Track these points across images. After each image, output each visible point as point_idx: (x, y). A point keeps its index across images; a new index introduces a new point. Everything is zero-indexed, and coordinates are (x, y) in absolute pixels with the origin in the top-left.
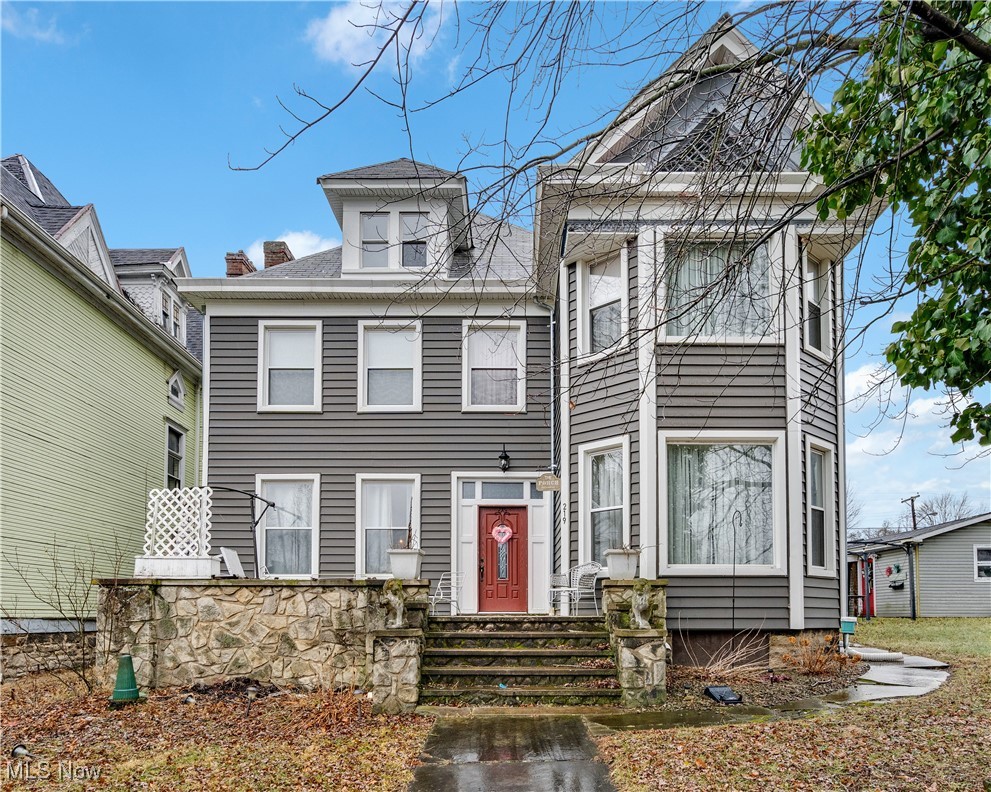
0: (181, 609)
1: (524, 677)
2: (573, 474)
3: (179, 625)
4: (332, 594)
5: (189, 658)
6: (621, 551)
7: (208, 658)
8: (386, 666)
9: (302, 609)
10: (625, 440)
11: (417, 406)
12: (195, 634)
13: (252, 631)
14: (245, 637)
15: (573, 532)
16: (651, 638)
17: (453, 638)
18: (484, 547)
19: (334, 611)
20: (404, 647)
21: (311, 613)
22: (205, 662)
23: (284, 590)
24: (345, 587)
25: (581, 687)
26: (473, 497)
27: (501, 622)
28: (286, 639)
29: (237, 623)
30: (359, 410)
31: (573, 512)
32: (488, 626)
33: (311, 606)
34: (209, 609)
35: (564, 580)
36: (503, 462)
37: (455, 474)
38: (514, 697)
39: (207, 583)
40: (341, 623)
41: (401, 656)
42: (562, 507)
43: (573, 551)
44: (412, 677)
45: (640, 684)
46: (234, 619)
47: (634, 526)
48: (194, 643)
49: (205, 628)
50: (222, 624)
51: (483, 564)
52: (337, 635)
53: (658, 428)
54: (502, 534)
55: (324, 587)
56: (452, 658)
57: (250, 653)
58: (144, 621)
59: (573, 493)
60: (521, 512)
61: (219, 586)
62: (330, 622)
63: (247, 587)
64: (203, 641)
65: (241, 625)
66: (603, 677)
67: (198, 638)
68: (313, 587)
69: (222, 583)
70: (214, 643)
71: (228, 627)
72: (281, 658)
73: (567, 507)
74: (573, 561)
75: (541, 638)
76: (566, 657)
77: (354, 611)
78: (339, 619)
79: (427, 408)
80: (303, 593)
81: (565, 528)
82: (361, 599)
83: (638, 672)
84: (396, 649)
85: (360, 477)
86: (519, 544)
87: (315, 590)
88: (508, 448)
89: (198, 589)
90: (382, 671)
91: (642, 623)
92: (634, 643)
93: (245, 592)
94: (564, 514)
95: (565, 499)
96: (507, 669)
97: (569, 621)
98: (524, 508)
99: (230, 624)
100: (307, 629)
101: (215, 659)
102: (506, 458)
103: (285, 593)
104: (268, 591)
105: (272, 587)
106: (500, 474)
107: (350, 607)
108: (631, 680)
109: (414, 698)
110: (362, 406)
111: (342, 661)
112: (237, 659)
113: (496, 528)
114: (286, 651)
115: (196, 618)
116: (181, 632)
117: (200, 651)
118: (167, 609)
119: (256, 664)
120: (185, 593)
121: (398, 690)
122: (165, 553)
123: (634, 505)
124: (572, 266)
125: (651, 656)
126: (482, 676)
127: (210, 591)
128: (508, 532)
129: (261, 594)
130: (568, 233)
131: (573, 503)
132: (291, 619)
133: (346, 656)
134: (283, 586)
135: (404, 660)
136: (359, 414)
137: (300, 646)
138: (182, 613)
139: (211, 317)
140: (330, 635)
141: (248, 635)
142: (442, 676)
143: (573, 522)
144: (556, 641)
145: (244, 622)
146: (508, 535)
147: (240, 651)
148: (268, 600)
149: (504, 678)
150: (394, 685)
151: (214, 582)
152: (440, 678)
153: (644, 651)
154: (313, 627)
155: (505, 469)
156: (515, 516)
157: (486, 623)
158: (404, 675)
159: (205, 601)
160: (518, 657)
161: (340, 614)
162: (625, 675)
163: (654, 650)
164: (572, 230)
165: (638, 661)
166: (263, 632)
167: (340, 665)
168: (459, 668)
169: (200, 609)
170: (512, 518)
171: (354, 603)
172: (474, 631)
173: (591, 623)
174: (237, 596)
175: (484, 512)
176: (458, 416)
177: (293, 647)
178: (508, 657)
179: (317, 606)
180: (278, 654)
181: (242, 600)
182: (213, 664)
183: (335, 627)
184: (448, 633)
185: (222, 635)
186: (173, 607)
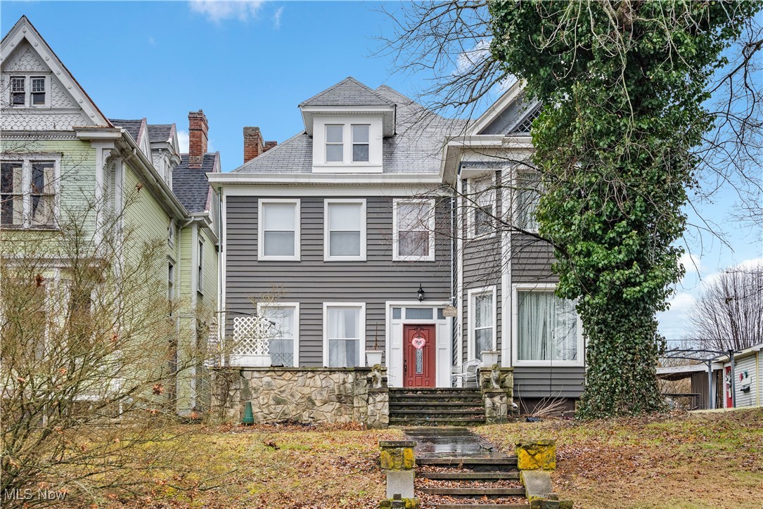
0: (254, 383)
1: (439, 414)
2: (465, 306)
3: (253, 392)
4: (335, 375)
5: (258, 410)
6: (489, 352)
7: (269, 410)
8: (374, 406)
9: (319, 383)
10: (493, 288)
11: (363, 257)
12: (261, 397)
13: (292, 395)
14: (288, 399)
15: (464, 341)
16: (500, 393)
17: (401, 398)
18: (406, 351)
19: (336, 384)
20: (382, 397)
21: (324, 386)
22: (267, 412)
23: (309, 373)
24: (341, 371)
25: (467, 419)
26: (400, 318)
27: (425, 391)
28: (310, 400)
29: (284, 391)
30: (325, 260)
31: (465, 330)
32: (419, 392)
33: (324, 382)
34: (269, 384)
35: (459, 370)
36: (420, 295)
37: (388, 303)
38: (435, 422)
39: (268, 369)
40: (340, 391)
41: (381, 401)
42: (458, 326)
43: (464, 353)
44: (386, 411)
45: (495, 415)
46: (282, 389)
47: (499, 338)
48: (261, 402)
49: (267, 394)
50: (276, 392)
51: (407, 363)
52: (337, 398)
53: (512, 282)
54: (419, 343)
55: (330, 371)
56: (402, 406)
57: (291, 407)
58: (236, 389)
59: (465, 318)
60: (431, 328)
61: (274, 371)
62: (334, 390)
63: (289, 371)
64: (266, 401)
65: (287, 391)
66: (478, 414)
67: (263, 399)
68: (324, 371)
69: (276, 369)
70: (272, 402)
71: (279, 393)
72: (307, 410)
73: (461, 327)
74: (464, 359)
75: (447, 398)
76: (460, 406)
77: (346, 385)
78: (339, 389)
79: (370, 258)
80: (319, 375)
81: (459, 339)
82: (351, 377)
83: (493, 409)
84: (379, 398)
85: (325, 304)
86: (430, 350)
87: (326, 373)
88: (423, 285)
89: (263, 373)
90: (372, 408)
91: (496, 386)
92: (492, 395)
93: (288, 374)
94: (459, 331)
95: (460, 321)
96: (431, 411)
97: (461, 390)
98: (433, 325)
99: (280, 391)
100: (321, 394)
101: (272, 410)
102: (422, 292)
103: (310, 374)
104: (301, 374)
105: (302, 371)
106: (418, 303)
107: (344, 382)
108: (490, 413)
109: (387, 422)
110: (327, 257)
111: (340, 411)
112: (284, 411)
113: (415, 339)
114: (310, 406)
115: (262, 388)
116: (254, 396)
117: (264, 406)
118: (246, 383)
119: (294, 413)
120: (256, 374)
121: (379, 418)
122: (245, 353)
123: (499, 326)
124: (464, 180)
125: (500, 401)
126: (418, 414)
127: (269, 374)
128: (423, 341)
129: (297, 375)
130: (462, 169)
131: (465, 324)
132: (313, 389)
133: (342, 409)
134: (309, 371)
135: (383, 403)
136: (325, 262)
137: (318, 404)
138: (254, 385)
139: (227, 197)
140: (334, 397)
141: (290, 397)
142: (399, 414)
143: (465, 336)
144: (454, 399)
145: (288, 391)
146: (423, 344)
147: (286, 406)
148: (300, 378)
149: (429, 415)
150: (378, 415)
151: (272, 369)
152: (397, 415)
153: (497, 399)
154: (324, 393)
155: (421, 300)
156: (427, 331)
157: (417, 391)
158: (382, 410)
159: (267, 379)
160: (435, 406)
161: (339, 386)
162: (487, 411)
163: (501, 398)
164: (464, 167)
165: (494, 404)
166: (298, 396)
167: (339, 414)
168: (407, 410)
169: (264, 383)
170: (426, 332)
171: (346, 380)
172: (410, 394)
173: (473, 390)
174: (284, 376)
175: (407, 328)
176: (391, 264)
177: (314, 404)
178: (430, 406)
179: (327, 382)
180: (307, 408)
181: (287, 378)
182: (271, 413)
183: (337, 393)
184: (398, 396)
185: (276, 397)
186: (250, 382)
